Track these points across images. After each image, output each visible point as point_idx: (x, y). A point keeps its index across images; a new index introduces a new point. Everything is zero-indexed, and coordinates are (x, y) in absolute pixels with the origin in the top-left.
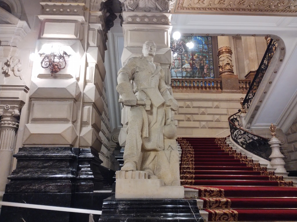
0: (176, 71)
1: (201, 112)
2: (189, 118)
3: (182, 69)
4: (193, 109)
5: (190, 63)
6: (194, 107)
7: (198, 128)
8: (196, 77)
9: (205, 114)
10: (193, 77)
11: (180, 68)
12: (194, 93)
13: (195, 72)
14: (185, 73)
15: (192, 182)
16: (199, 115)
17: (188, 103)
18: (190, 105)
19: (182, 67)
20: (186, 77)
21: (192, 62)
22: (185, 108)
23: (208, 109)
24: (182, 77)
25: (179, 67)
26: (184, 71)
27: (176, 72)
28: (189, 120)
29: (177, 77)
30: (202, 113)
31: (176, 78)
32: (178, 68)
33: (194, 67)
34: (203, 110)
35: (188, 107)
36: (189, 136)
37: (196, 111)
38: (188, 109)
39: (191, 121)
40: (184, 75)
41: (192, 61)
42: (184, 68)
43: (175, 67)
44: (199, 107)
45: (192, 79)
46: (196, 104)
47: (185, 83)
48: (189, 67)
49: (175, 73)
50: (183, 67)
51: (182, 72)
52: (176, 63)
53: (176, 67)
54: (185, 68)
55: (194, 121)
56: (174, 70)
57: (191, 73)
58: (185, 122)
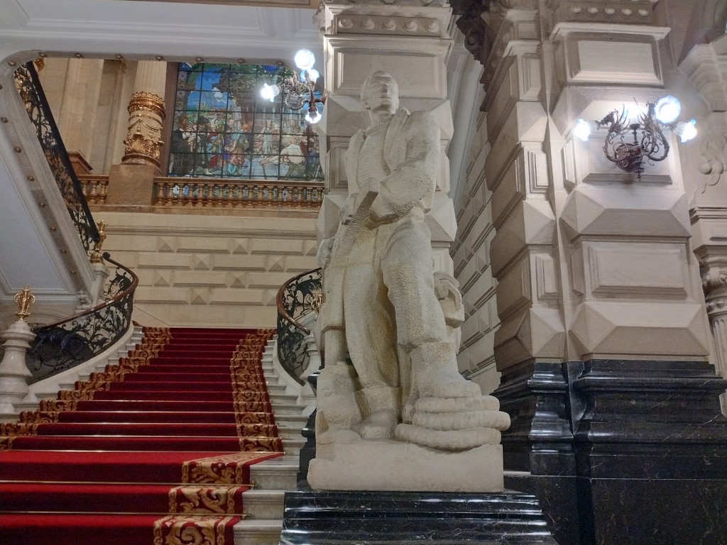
0: (263, 162)
1: (271, 264)
2: (238, 280)
3: (279, 158)
4: (253, 256)
5: (302, 145)
6: (254, 253)
7: (259, 304)
8: (314, 178)
9: (282, 271)
10: (306, 179)
11: (276, 155)
12: (261, 216)
13: (313, 165)
14: (287, 167)
15: (7, 440)
16: (266, 274)
17: (241, 241)
18: (245, 247)
19: (280, 152)
20: (289, 177)
21: (308, 139)
22: (231, 255)
23: (290, 258)
24: (279, 177)
25: (274, 152)
26: (283, 161)
27: (263, 165)
28: (238, 285)
29: (265, 176)
30: (273, 267)
31: (262, 179)
32: (270, 155)
33: (311, 154)
34: (277, 259)
35: (240, 251)
36: (234, 325)
37: (258, 261)
38: (238, 256)
39: (243, 287)
40: (284, 172)
41: (306, 137)
42: (283, 155)
43: (263, 151)
44: (268, 253)
45: (303, 182)
46: (260, 244)
47: (263, 193)
48: (299, 152)
49: (262, 168)
50: (283, 152)
51: (279, 165)
52: (265, 142)
53: (266, 153)
54: (288, 155)
55: (251, 287)
56: (260, 159)
57: (303, 168)
58: (229, 289)
